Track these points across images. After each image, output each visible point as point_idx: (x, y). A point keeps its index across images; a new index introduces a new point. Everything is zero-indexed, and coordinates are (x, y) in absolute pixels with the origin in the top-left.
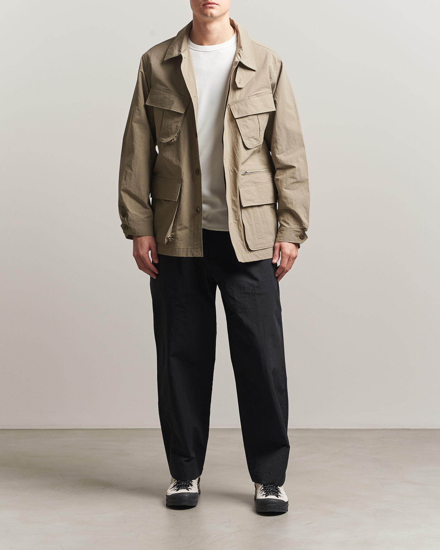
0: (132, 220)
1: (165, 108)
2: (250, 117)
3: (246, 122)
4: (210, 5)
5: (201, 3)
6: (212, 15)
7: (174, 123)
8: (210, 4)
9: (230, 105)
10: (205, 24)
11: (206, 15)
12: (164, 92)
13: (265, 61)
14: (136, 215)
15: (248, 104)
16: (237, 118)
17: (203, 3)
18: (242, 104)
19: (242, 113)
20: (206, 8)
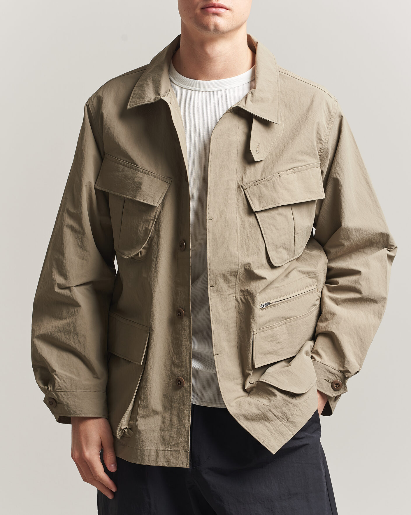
0: (63, 389)
1: (125, 196)
2: (281, 210)
3: (274, 218)
4: (214, 10)
5: (197, 4)
6: (216, 29)
7: (142, 223)
8: (214, 6)
9: (244, 187)
10: (203, 44)
11: (205, 27)
12: (124, 166)
13: (309, 108)
14: (71, 379)
15: (278, 185)
16: (257, 212)
17: (201, 5)
18: (266, 186)
19: (267, 203)
20: (207, 14)
